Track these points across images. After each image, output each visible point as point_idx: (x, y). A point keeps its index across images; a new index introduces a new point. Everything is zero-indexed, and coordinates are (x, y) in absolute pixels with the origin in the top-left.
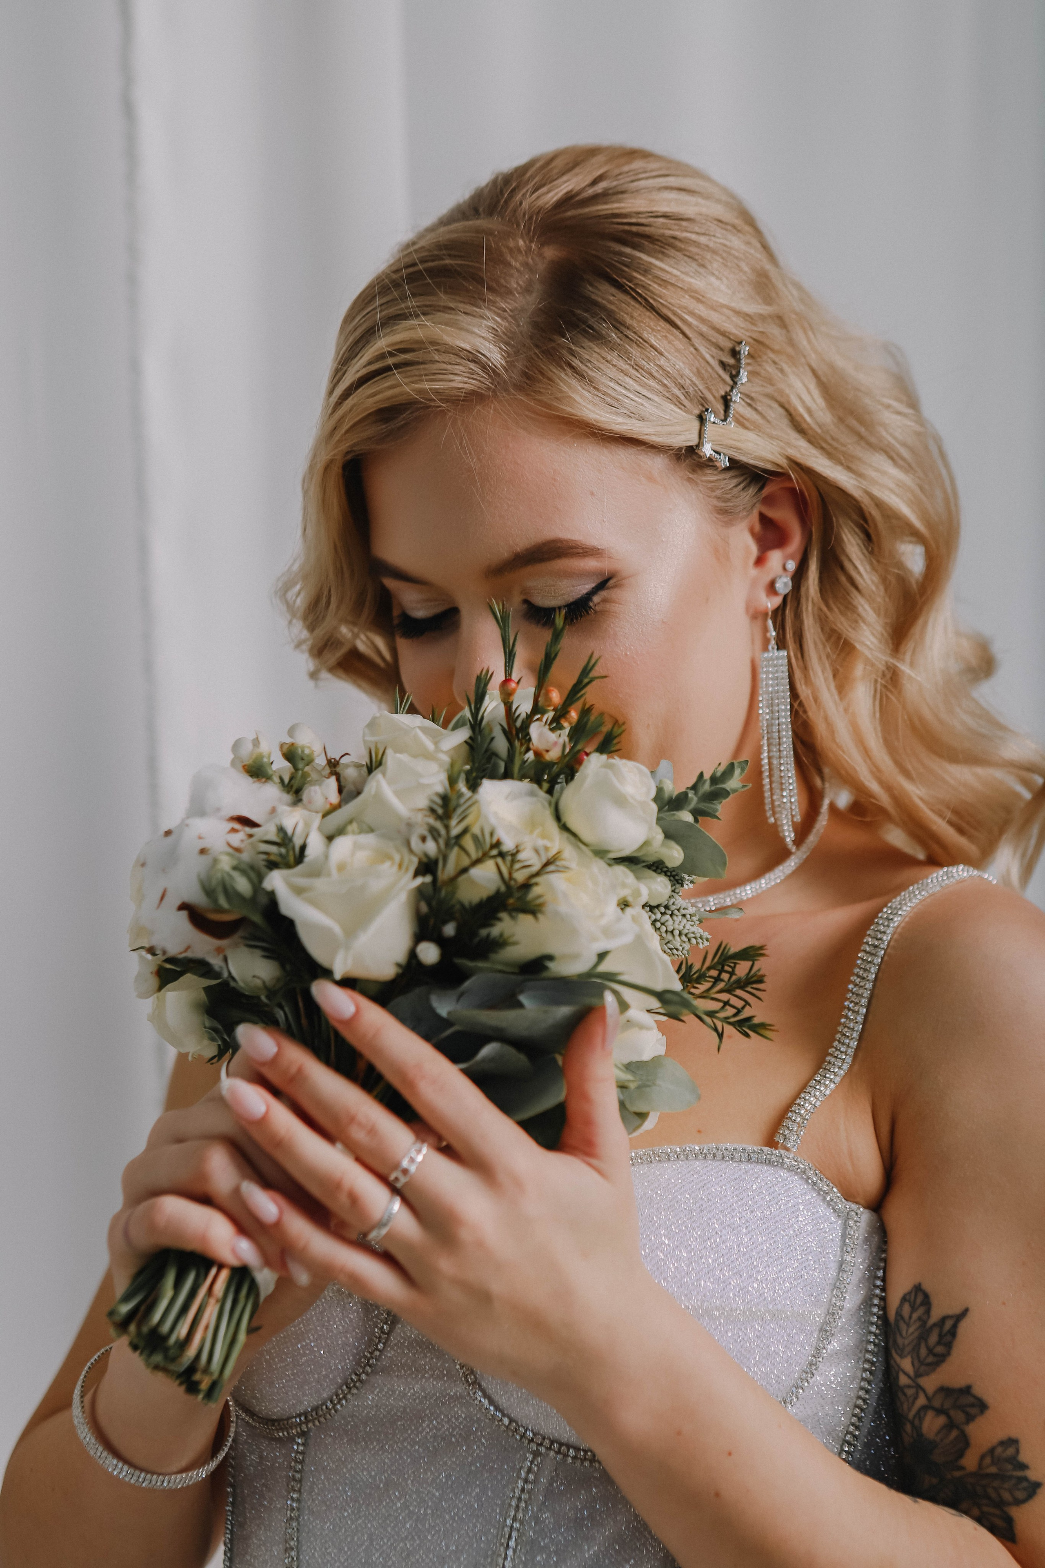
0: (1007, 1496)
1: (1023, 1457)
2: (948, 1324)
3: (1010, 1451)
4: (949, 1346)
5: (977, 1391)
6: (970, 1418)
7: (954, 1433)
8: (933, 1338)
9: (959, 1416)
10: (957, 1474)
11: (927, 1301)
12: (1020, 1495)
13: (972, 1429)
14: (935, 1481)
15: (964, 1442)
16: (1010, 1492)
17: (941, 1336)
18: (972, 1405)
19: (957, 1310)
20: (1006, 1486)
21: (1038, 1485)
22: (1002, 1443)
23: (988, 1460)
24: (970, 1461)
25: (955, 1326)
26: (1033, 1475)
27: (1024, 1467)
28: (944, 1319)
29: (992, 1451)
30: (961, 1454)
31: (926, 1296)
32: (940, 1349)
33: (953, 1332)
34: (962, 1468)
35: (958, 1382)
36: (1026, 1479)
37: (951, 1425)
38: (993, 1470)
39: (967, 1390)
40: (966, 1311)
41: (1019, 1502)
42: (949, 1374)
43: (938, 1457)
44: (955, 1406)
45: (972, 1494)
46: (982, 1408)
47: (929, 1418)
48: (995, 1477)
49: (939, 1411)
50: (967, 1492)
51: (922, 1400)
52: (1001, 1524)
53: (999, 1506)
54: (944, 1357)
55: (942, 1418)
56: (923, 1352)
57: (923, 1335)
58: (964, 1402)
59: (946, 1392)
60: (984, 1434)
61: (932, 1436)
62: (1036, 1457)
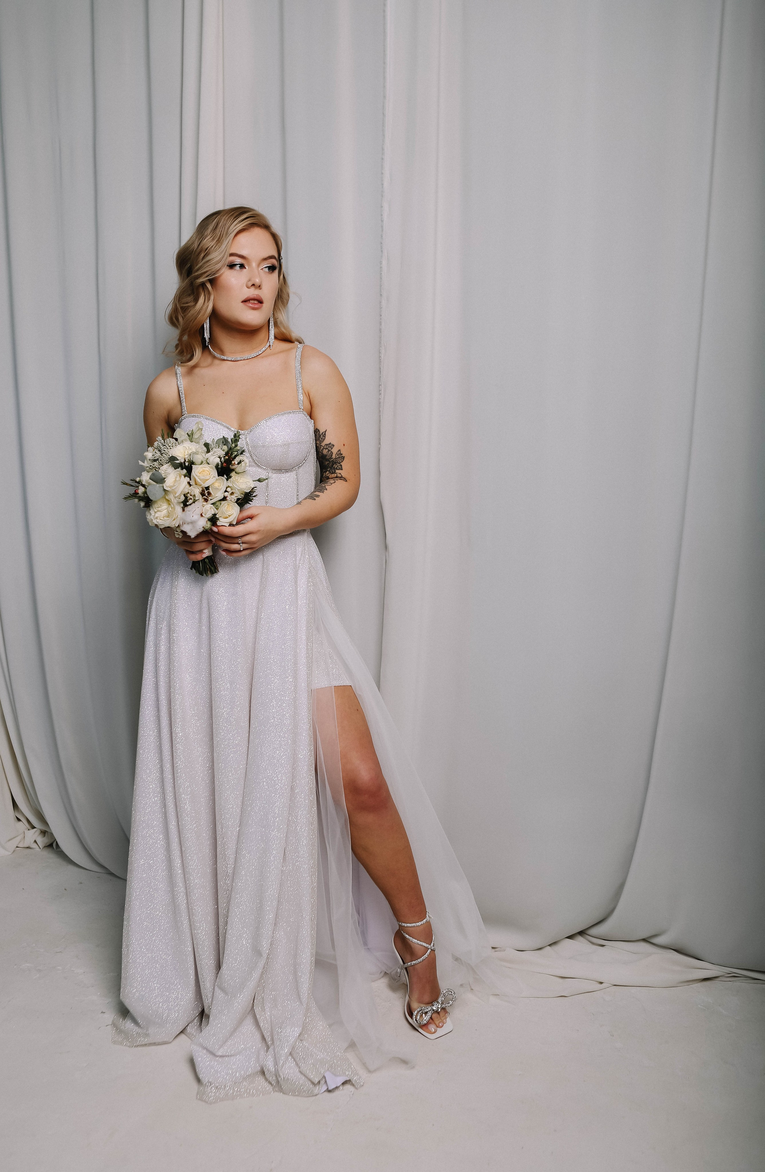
0: (340, 461)
3: (340, 452)
4: (325, 437)
5: (332, 443)
6: (332, 448)
8: (322, 436)
9: (330, 449)
10: (332, 459)
12: (342, 460)
13: (332, 450)
14: (328, 462)
15: (332, 453)
17: (323, 436)
18: (332, 446)
21: (344, 457)
22: (338, 451)
23: (337, 455)
24: (334, 456)
25: (325, 433)
26: (343, 455)
27: (342, 454)
28: (323, 432)
29: (337, 453)
30: (332, 455)
31: (318, 429)
32: (323, 438)
33: (325, 434)
34: (333, 458)
35: (328, 443)
36: (342, 456)
37: (329, 451)
38: (338, 457)
39: (330, 444)
40: (325, 430)
41: (342, 461)
42: (326, 442)
43: (328, 457)
44: (329, 447)
45: (335, 463)
46: (334, 446)
47: (325, 452)
48: (339, 458)
49: (326, 449)
50: (334, 462)
51: (322, 448)
52: (340, 467)
53: (339, 463)
54: (324, 439)
55: (327, 450)
56: (320, 439)
57: (320, 436)
58: (331, 445)
59: (327, 445)
60: (335, 451)
61: (325, 454)
62: (343, 452)
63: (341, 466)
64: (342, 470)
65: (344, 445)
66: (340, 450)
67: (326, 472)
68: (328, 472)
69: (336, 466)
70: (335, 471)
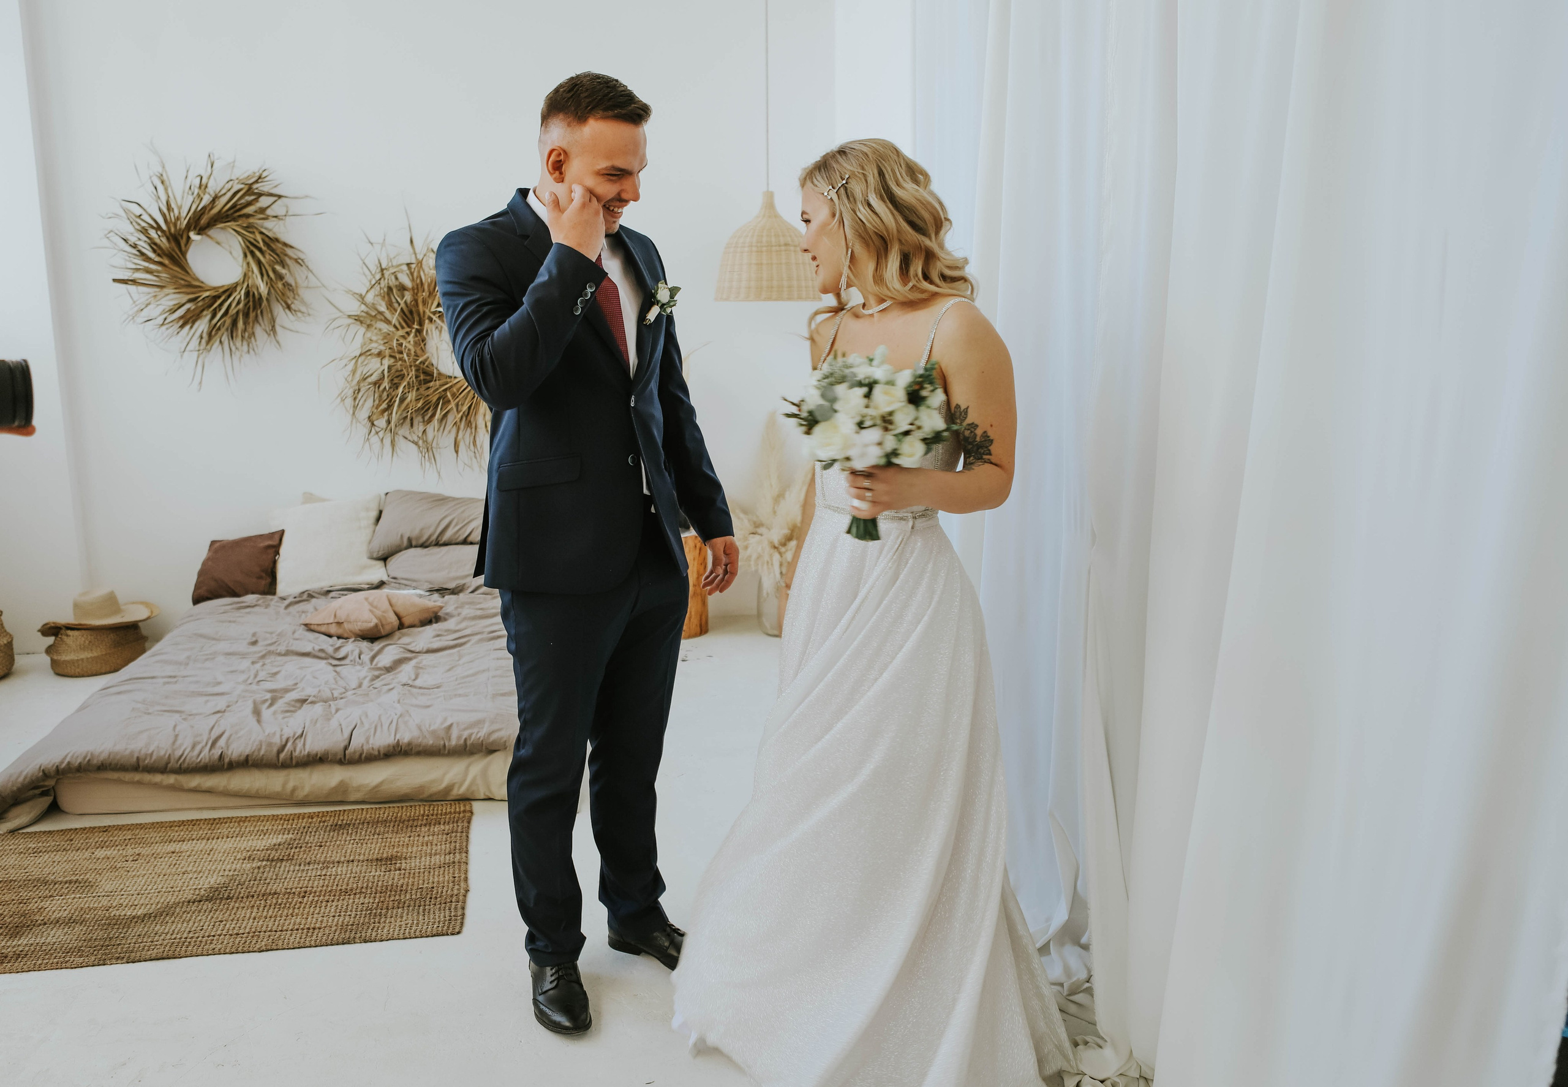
0: (987, 444)
1: (989, 434)
3: (986, 434)
4: (967, 415)
5: (975, 423)
6: (975, 429)
7: (973, 434)
8: (963, 414)
9: (973, 430)
10: (976, 443)
11: (960, 407)
12: (991, 443)
13: (976, 431)
14: (971, 446)
15: (975, 435)
17: (965, 413)
18: (975, 426)
19: (966, 407)
20: (987, 442)
21: (992, 440)
23: (982, 437)
24: (978, 439)
25: (967, 410)
26: (991, 438)
27: (989, 437)
28: (964, 410)
29: (982, 434)
30: (975, 438)
32: (965, 416)
33: (967, 412)
34: (977, 441)
35: (970, 422)
36: (990, 440)
37: (972, 432)
38: (983, 440)
39: (973, 424)
40: (968, 407)
41: (990, 445)
42: (969, 420)
43: (970, 440)
44: (971, 428)
46: (977, 426)
47: (967, 433)
48: (985, 441)
49: (968, 429)
50: (980, 446)
52: (988, 452)
53: (987, 447)
54: (966, 418)
55: (969, 431)
56: (961, 419)
57: (960, 416)
58: (973, 426)
59: (969, 425)
60: (979, 432)
61: (967, 436)
62: (991, 434)
63: (989, 450)
64: (990, 454)
65: (991, 426)
66: (985, 432)
67: (969, 457)
68: (972, 458)
69: (982, 451)
70: (982, 457)
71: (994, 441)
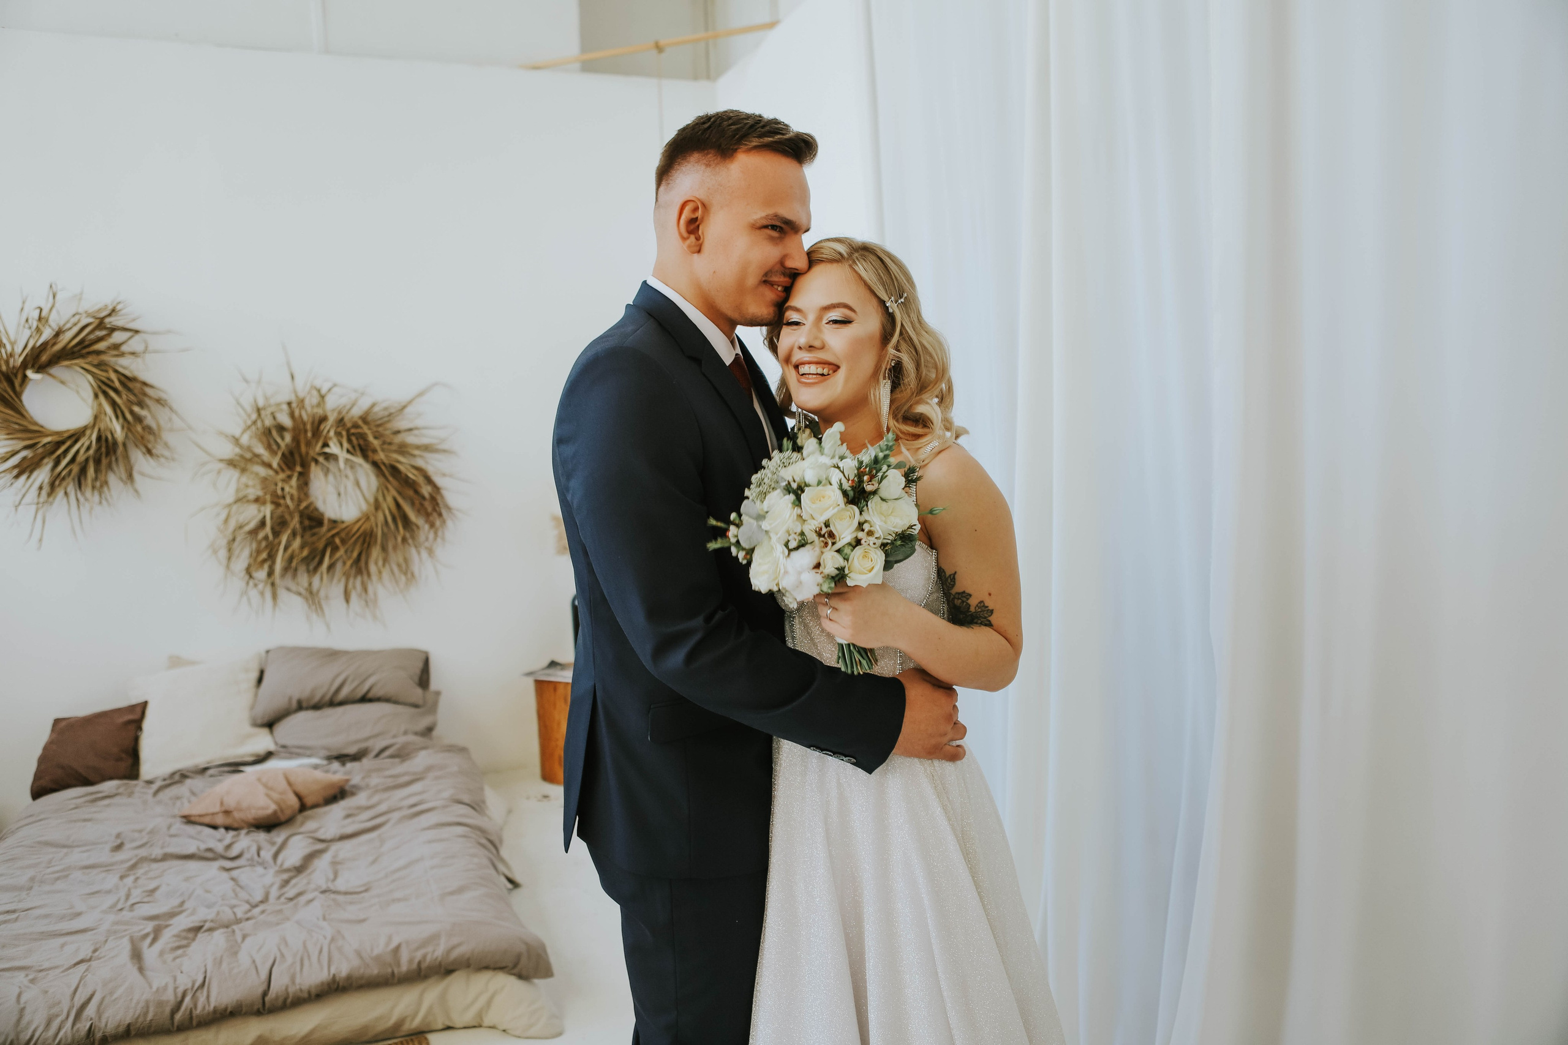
0: (986, 615)
1: (986, 605)
2: (952, 577)
3: (982, 604)
4: (954, 582)
5: (967, 591)
6: (968, 599)
7: (965, 604)
8: (949, 581)
9: (965, 599)
12: (990, 614)
13: (969, 601)
14: (965, 616)
15: (969, 605)
16: (986, 614)
17: (951, 580)
18: (967, 596)
19: (953, 572)
20: (985, 612)
21: (993, 610)
22: (979, 603)
23: (977, 608)
24: (972, 609)
25: (954, 577)
26: (990, 608)
27: (988, 607)
28: (950, 575)
29: (977, 605)
30: (969, 608)
31: (943, 570)
32: (952, 583)
33: (954, 578)
34: (971, 612)
35: (961, 590)
36: (988, 610)
37: (963, 602)
38: (980, 610)
39: (964, 592)
40: (956, 572)
41: (990, 616)
42: (958, 588)
43: (961, 611)
44: (962, 597)
45: (977, 618)
46: (970, 595)
47: (958, 602)
48: (981, 611)
49: (959, 599)
50: (975, 617)
51: (952, 597)
52: (987, 622)
53: (985, 618)
54: (953, 586)
55: (960, 601)
56: (948, 584)
57: (947, 580)
58: (964, 595)
59: (959, 593)
60: (973, 602)
61: (959, 606)
62: (990, 603)
63: (989, 621)
65: (990, 594)
66: (981, 601)
71: (994, 611)
